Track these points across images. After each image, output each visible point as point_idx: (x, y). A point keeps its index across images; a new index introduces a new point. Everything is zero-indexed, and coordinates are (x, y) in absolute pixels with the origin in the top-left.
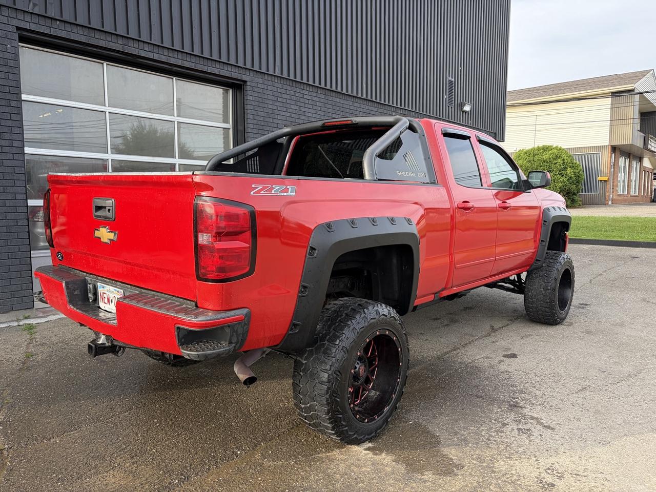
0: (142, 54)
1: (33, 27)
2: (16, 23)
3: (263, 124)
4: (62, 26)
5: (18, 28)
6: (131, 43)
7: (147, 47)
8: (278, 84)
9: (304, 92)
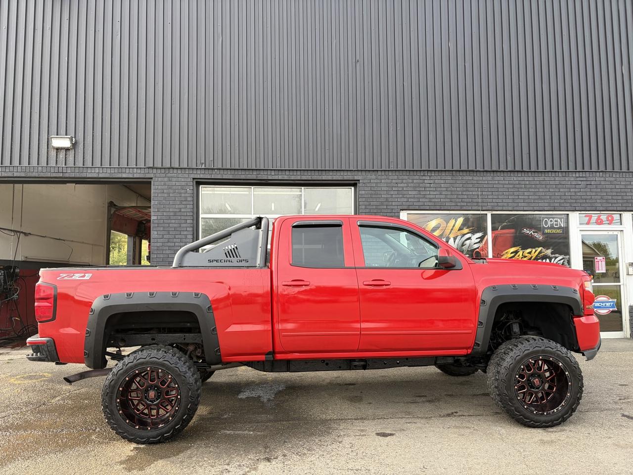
0: (270, 178)
1: (202, 176)
2: (193, 176)
3: (375, 211)
4: (218, 172)
5: (194, 179)
6: (262, 173)
7: (273, 173)
8: (393, 176)
9: (424, 178)
